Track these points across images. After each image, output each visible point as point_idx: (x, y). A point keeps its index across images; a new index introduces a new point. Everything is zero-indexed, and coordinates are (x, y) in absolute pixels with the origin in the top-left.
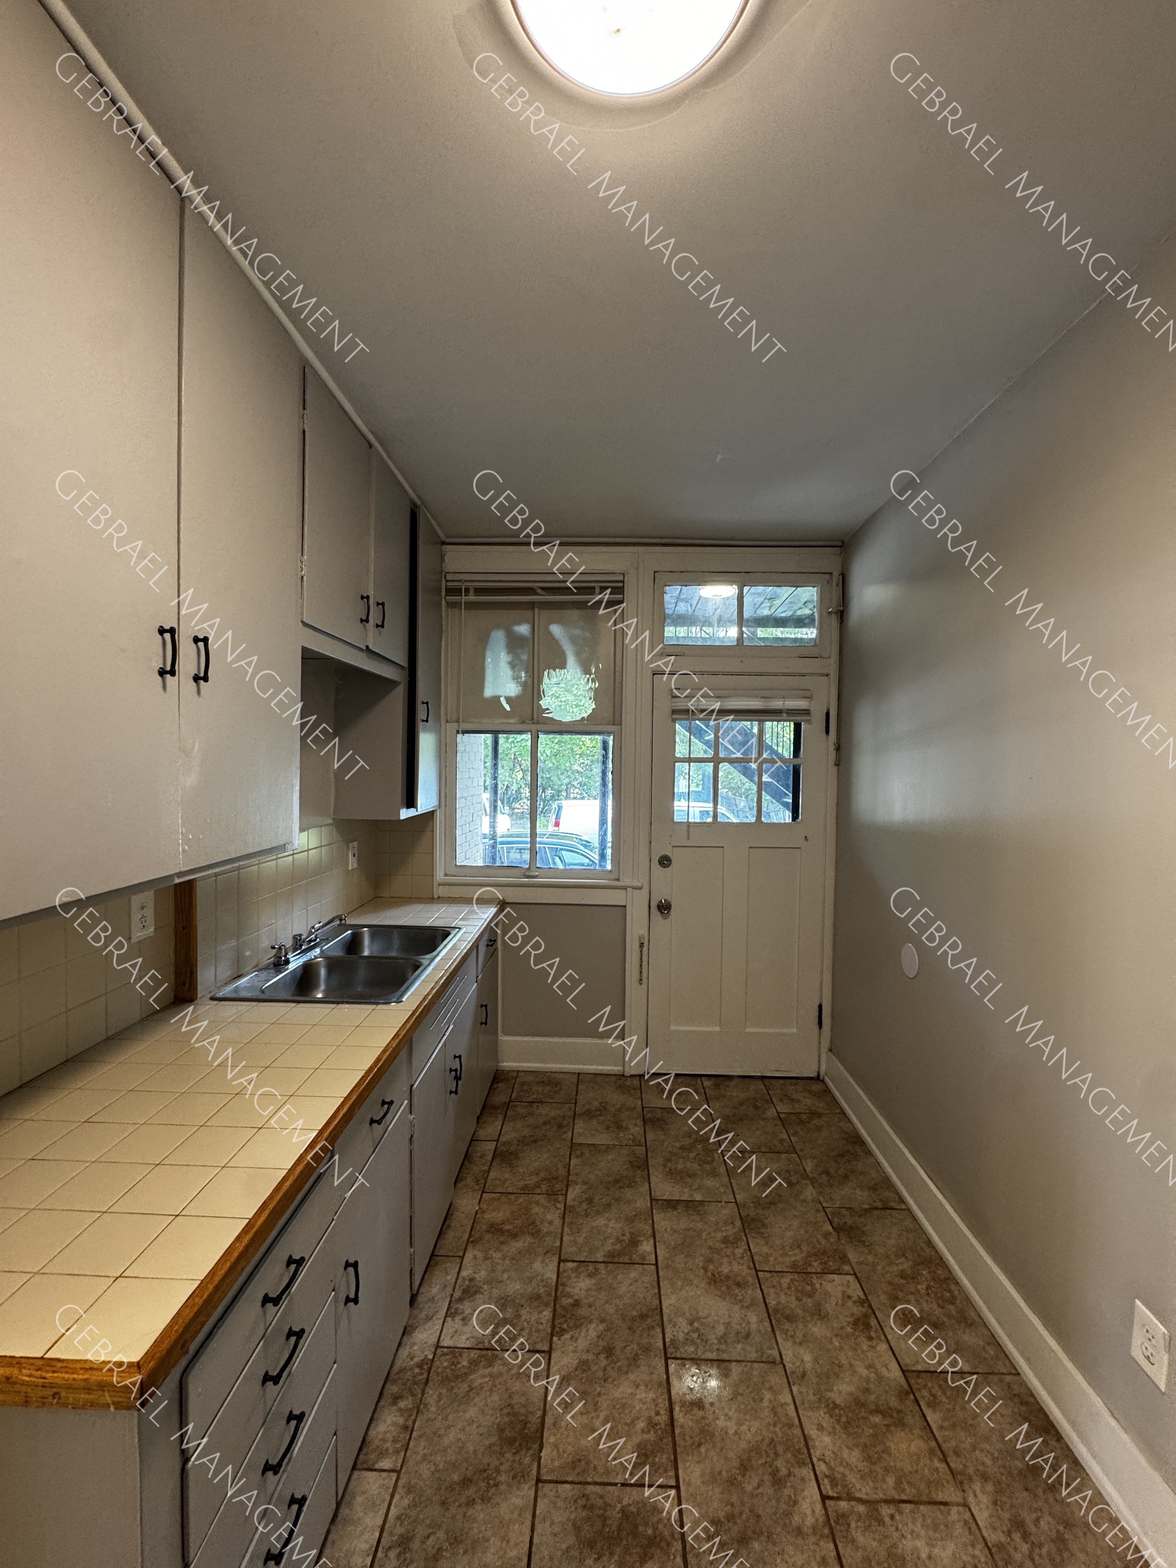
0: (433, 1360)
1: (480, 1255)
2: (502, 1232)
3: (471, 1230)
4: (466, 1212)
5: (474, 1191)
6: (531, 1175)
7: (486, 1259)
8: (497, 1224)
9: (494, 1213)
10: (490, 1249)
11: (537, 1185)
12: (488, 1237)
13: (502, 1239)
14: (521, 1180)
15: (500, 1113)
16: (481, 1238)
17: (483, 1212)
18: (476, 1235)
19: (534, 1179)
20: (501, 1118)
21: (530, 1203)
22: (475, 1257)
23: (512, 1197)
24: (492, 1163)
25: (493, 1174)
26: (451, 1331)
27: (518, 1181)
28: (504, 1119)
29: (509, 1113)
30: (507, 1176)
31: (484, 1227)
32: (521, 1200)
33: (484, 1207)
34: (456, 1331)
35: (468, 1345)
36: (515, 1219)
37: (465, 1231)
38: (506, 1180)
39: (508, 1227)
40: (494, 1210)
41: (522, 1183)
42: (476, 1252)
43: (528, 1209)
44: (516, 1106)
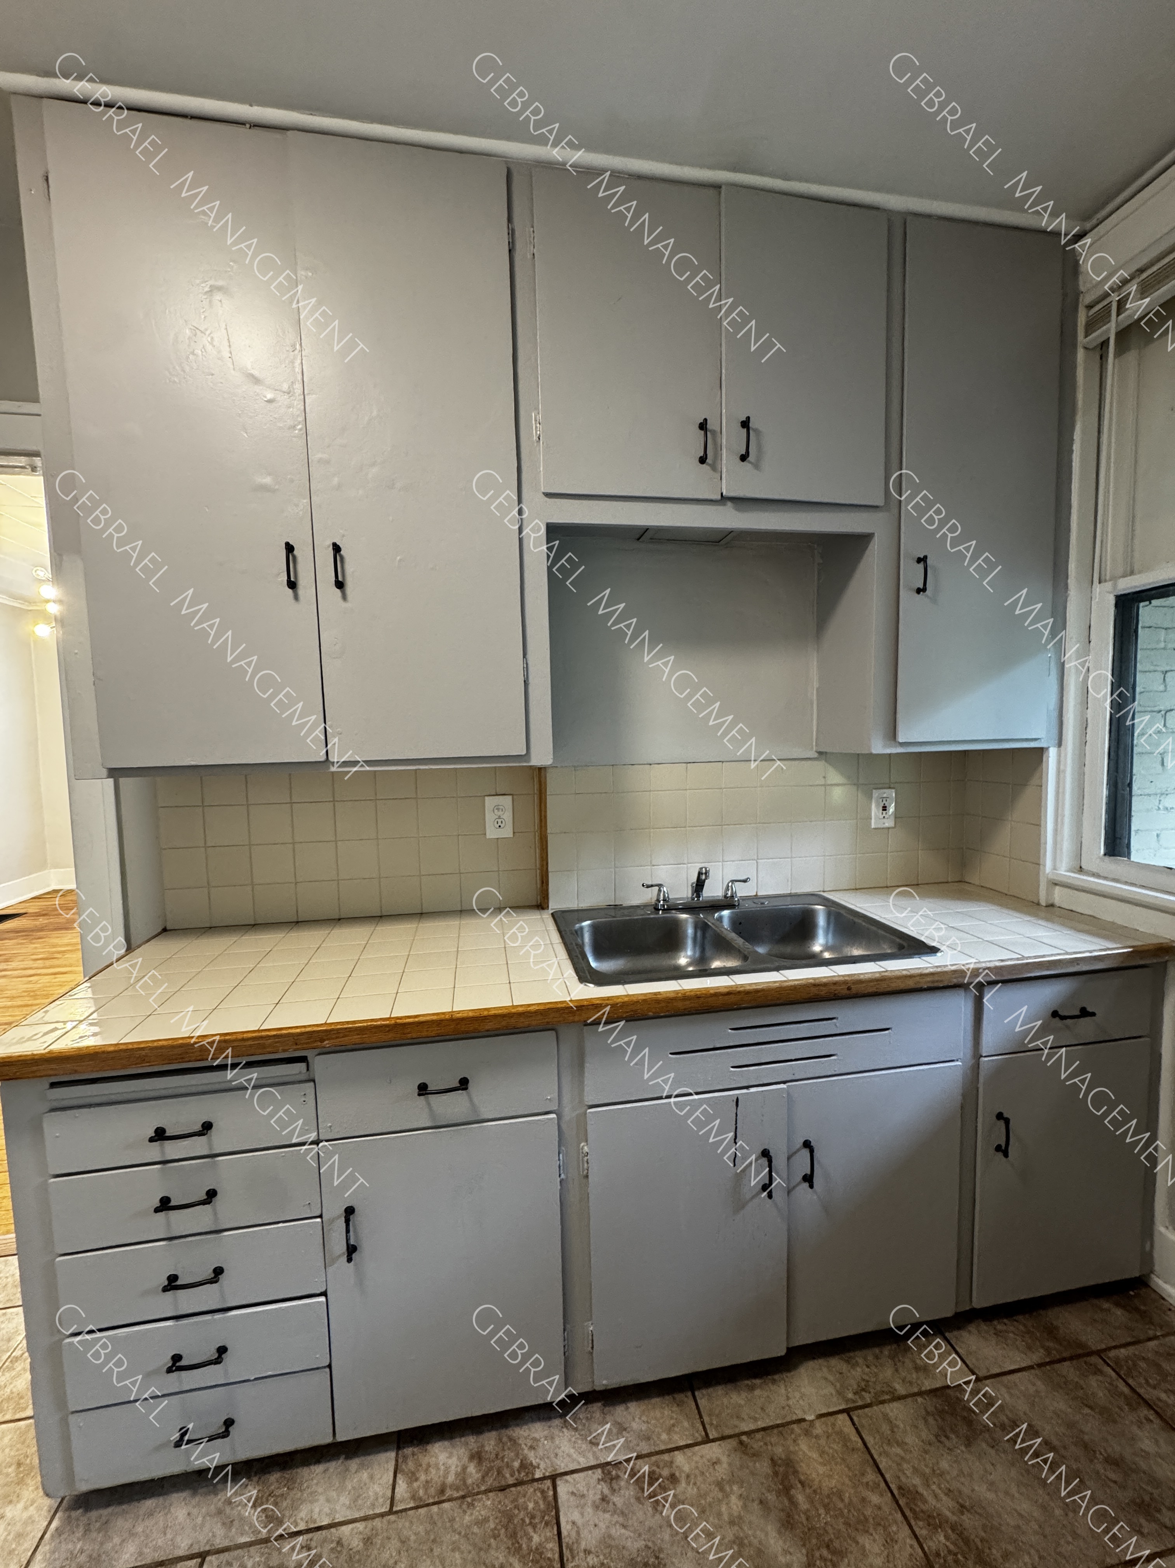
0: (534, 1480)
1: (722, 1471)
2: (786, 1490)
3: (764, 1429)
4: (791, 1402)
5: (839, 1393)
6: (949, 1492)
7: (720, 1485)
8: (796, 1472)
9: (815, 1455)
10: (741, 1483)
11: (935, 1522)
12: (763, 1467)
13: (771, 1497)
14: (923, 1475)
15: (1048, 1351)
16: (756, 1455)
17: (807, 1433)
18: (756, 1444)
19: (945, 1506)
20: (1036, 1357)
21: (881, 1523)
22: (716, 1463)
23: (871, 1476)
24: (920, 1394)
25: (895, 1410)
26: (582, 1487)
27: (915, 1470)
28: (1040, 1365)
29: (1066, 1368)
30: (911, 1439)
31: (779, 1451)
32: (875, 1499)
33: (819, 1428)
34: (583, 1496)
35: (565, 1528)
36: (826, 1507)
37: (756, 1420)
38: (901, 1444)
39: (800, 1498)
40: (822, 1453)
41: (917, 1481)
42: (724, 1459)
43: (861, 1525)
44: (1098, 1371)
